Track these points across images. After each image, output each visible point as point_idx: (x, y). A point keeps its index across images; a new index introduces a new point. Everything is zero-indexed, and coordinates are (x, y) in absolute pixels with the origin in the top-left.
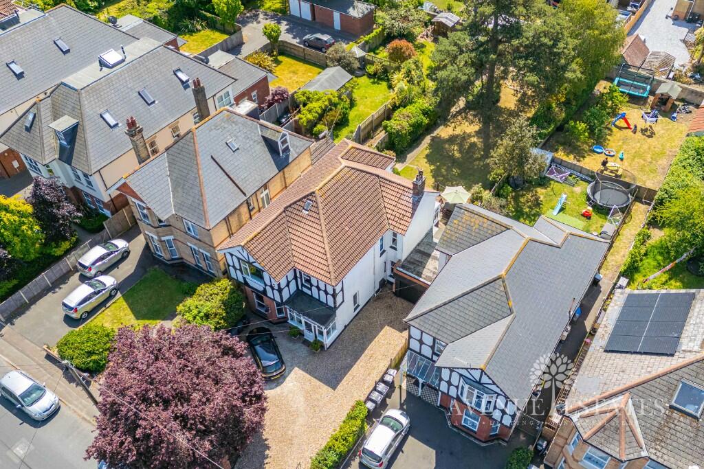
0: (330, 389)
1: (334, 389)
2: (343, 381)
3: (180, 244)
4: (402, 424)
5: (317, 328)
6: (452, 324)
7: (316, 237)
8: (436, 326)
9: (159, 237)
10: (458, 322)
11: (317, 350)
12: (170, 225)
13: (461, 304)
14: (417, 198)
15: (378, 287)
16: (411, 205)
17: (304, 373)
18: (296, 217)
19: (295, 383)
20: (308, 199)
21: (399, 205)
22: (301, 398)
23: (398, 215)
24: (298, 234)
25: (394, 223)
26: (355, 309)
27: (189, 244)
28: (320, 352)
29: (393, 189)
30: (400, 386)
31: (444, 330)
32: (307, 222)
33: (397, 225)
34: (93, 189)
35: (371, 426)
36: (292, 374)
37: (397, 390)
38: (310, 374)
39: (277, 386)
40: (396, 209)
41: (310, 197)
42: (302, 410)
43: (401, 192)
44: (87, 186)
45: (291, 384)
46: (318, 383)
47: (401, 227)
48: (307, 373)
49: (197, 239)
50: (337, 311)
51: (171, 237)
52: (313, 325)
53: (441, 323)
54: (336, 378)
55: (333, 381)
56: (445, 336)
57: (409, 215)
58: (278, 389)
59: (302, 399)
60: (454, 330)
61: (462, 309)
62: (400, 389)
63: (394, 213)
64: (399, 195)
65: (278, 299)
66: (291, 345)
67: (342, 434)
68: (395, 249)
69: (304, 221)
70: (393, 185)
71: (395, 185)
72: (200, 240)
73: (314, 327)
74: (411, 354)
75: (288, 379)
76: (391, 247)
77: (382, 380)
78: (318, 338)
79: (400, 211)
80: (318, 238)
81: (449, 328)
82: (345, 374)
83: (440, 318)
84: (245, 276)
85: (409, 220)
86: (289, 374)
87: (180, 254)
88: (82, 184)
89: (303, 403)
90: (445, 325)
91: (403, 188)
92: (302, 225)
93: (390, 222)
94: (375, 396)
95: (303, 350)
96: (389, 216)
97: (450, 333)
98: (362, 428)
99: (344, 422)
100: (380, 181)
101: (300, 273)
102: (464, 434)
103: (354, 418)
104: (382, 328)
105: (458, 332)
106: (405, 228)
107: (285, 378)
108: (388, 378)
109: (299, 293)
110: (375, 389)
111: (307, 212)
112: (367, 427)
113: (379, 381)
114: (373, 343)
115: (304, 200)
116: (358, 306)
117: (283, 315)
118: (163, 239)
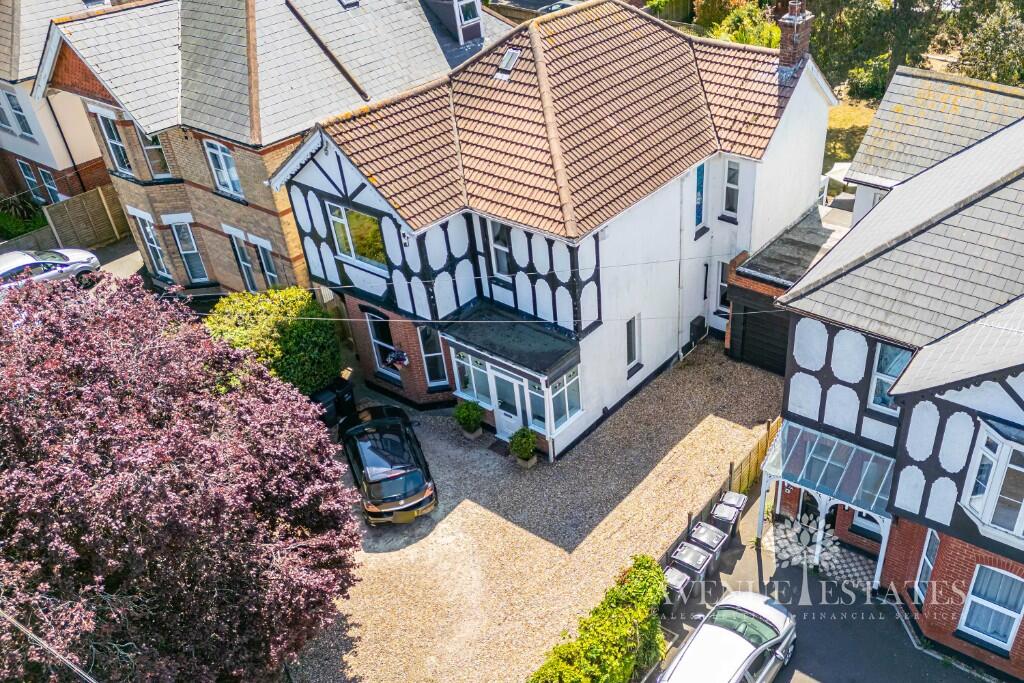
0: (559, 551)
1: (570, 551)
2: (595, 532)
3: (206, 235)
4: (773, 627)
5: (527, 392)
6: (932, 292)
7: (526, 127)
8: (879, 302)
9: (156, 215)
10: (950, 283)
11: (527, 459)
12: (181, 181)
13: (955, 232)
14: (789, 71)
15: (686, 338)
16: (775, 91)
17: (489, 513)
18: (479, 92)
19: (461, 535)
20: (512, 46)
21: (743, 95)
22: (473, 573)
23: (741, 116)
24: (481, 128)
25: (733, 136)
26: (631, 373)
27: (227, 229)
28: (535, 467)
29: (729, 61)
30: (758, 543)
31: (905, 310)
32: (506, 98)
33: (742, 139)
34: (33, 140)
35: (676, 645)
36: (455, 516)
37: (749, 554)
38: (505, 515)
39: (408, 543)
40: (737, 105)
41: (516, 41)
42: (473, 600)
43: (749, 65)
44: (22, 136)
45: (451, 539)
46: (528, 536)
47: (753, 141)
48: (498, 513)
49: (238, 201)
50: (582, 343)
51: (186, 218)
52: (516, 383)
53: (893, 294)
54: (575, 526)
55: (567, 531)
56: (912, 325)
57: (772, 112)
58: (412, 551)
59: (477, 574)
60: (937, 306)
61: (959, 246)
62: (759, 551)
63: (733, 114)
64: (742, 74)
65: (424, 312)
66: (460, 451)
67: (586, 645)
68: (734, 221)
69: (498, 96)
70: (728, 53)
71: (733, 53)
72: (246, 204)
73: (521, 388)
74: (792, 432)
75: (441, 526)
76: (722, 218)
77: (707, 516)
78: (532, 427)
79: (748, 107)
80: (533, 129)
81: (919, 301)
82: (603, 515)
83: (890, 280)
84: (342, 257)
85: (772, 122)
86: (446, 513)
87: (211, 271)
88: (12, 133)
89: (478, 584)
90: (909, 298)
91: (753, 57)
92: (493, 107)
93: (723, 134)
94: (689, 555)
95: (488, 464)
96: (718, 122)
97: (926, 316)
98: (649, 646)
99: (596, 612)
100: (695, 51)
101: (483, 221)
102: (962, 667)
103: (626, 603)
104: (700, 419)
105: (953, 311)
106: (762, 143)
107: (433, 524)
108: (724, 512)
109: (484, 305)
110: (688, 537)
111: (506, 77)
112: (664, 646)
113: (700, 518)
114: (678, 448)
115: (501, 50)
116: (639, 366)
117: (445, 382)
118: (166, 219)
